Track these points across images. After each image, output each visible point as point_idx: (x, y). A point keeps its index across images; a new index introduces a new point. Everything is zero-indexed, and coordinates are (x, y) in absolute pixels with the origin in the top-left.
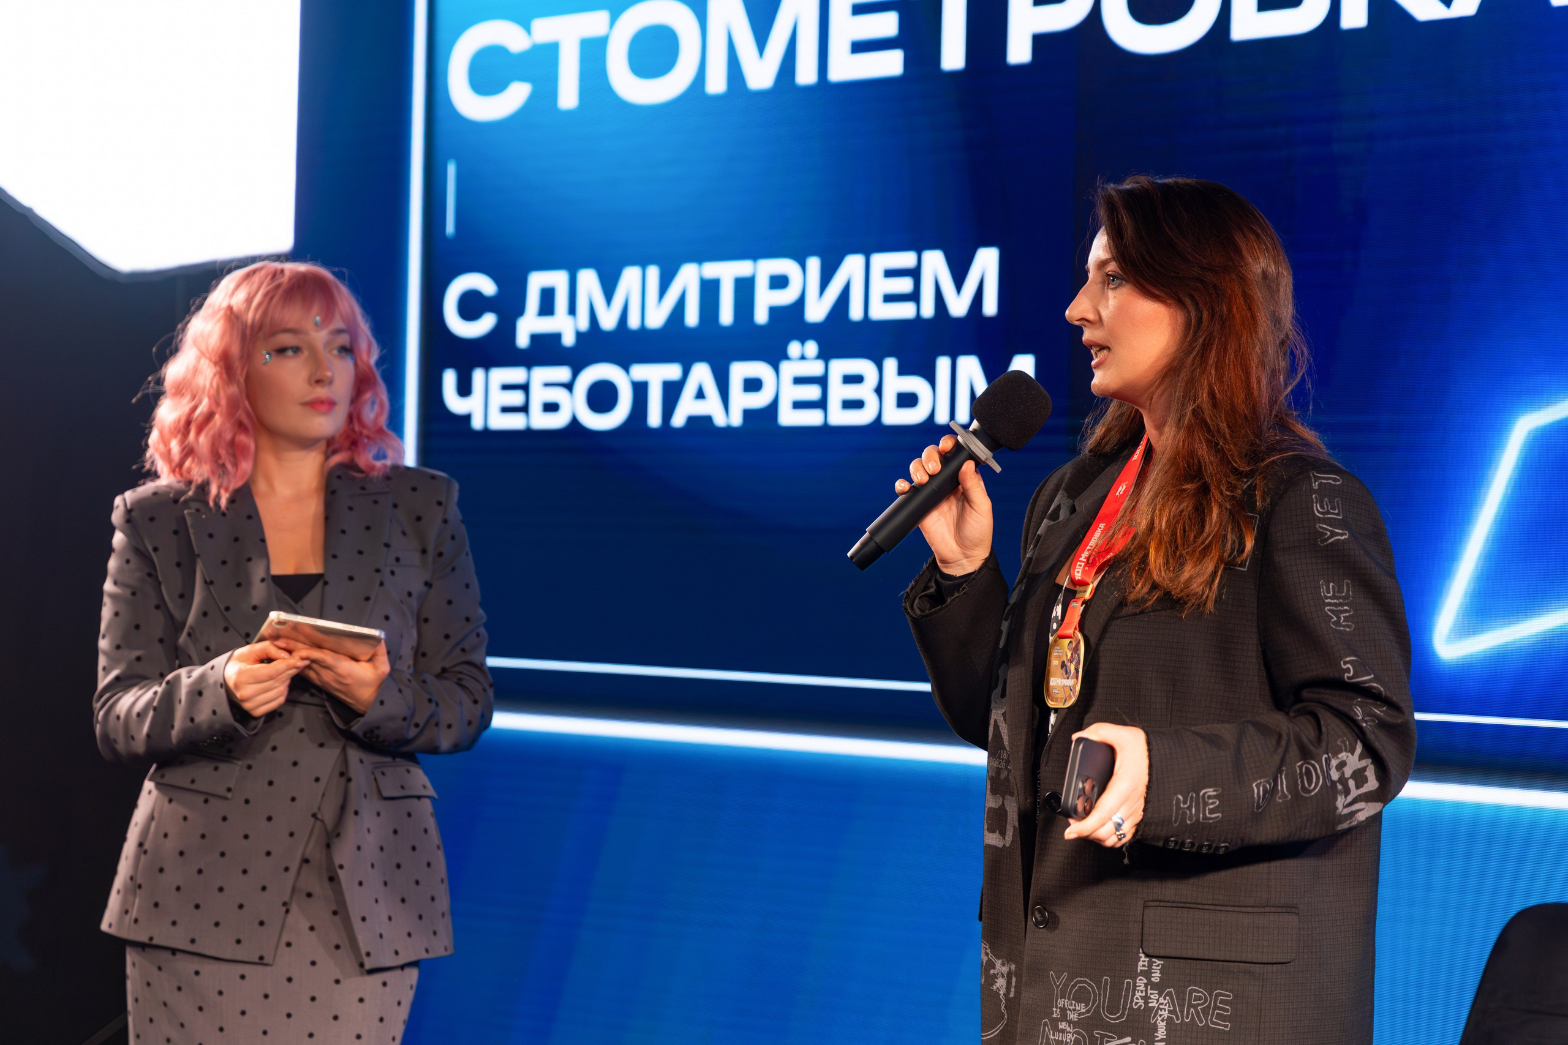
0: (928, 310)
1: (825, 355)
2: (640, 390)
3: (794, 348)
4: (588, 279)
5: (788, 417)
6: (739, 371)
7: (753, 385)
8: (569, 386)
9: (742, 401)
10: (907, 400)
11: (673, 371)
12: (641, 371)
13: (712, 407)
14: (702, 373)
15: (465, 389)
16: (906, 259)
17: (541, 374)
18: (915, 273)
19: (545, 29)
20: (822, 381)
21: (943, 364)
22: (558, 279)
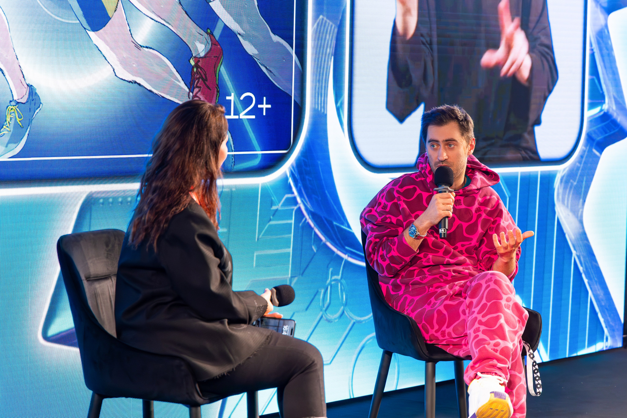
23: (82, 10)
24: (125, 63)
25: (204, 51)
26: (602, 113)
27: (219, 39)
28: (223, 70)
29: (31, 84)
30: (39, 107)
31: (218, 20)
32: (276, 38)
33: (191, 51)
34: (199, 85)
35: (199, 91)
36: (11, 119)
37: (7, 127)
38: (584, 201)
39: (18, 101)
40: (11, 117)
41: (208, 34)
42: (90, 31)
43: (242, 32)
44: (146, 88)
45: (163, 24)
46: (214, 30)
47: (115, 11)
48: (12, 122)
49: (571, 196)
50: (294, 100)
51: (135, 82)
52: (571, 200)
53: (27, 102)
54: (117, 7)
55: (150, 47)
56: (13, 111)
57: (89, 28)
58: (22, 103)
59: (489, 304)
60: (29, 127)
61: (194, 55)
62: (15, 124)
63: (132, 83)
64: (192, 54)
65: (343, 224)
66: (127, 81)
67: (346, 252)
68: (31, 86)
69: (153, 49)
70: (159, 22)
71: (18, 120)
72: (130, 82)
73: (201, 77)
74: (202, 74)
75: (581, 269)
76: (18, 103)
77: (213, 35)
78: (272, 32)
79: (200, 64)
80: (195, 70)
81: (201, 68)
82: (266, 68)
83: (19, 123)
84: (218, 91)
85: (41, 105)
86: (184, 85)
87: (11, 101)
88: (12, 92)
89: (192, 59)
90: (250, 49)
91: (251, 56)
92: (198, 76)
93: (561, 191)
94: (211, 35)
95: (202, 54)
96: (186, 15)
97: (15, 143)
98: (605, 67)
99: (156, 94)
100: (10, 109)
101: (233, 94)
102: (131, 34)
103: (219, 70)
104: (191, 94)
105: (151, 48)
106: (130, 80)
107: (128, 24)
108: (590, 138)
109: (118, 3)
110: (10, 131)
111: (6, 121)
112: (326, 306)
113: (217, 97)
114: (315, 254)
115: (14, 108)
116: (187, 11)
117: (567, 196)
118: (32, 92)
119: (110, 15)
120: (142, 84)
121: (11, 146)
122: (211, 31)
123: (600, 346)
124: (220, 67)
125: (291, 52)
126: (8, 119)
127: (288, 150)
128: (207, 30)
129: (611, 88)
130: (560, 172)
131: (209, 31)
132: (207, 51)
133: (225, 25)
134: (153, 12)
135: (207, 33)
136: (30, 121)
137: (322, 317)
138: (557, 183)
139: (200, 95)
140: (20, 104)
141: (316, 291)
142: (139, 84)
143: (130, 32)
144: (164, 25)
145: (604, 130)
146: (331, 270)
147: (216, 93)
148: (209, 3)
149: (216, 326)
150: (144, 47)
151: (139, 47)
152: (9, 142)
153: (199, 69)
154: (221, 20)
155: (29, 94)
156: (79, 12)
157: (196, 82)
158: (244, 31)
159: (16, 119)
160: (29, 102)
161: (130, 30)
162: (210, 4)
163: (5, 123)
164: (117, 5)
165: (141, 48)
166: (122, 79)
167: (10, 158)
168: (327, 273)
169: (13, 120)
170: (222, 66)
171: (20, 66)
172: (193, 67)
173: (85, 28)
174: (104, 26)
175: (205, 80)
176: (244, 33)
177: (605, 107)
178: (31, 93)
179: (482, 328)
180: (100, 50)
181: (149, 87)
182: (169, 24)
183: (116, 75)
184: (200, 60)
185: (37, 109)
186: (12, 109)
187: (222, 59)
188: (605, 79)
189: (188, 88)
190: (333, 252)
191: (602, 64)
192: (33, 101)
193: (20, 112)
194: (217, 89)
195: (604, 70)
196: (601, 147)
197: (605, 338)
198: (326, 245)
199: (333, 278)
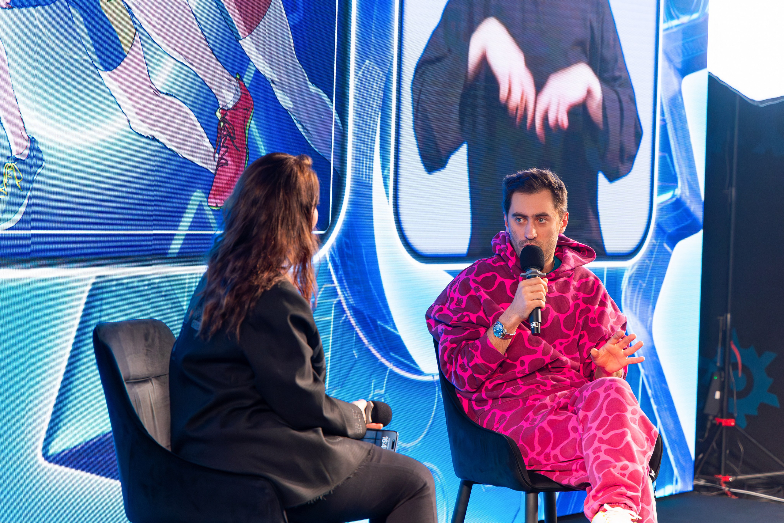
23: (93, 44)
24: (142, 113)
25: (232, 102)
26: (674, 199)
27: (250, 86)
28: (253, 126)
29: (32, 135)
30: (41, 165)
31: (249, 63)
32: (314, 89)
33: (218, 101)
34: (225, 144)
35: (226, 151)
36: (8, 179)
37: (4, 190)
38: (654, 308)
39: (17, 157)
40: (9, 177)
41: (237, 80)
42: (102, 70)
43: (275, 78)
44: (165, 146)
45: (186, 65)
46: (244, 75)
47: (132, 46)
48: (10, 184)
49: (639, 301)
50: (334, 168)
51: (153, 138)
52: (640, 306)
53: (28, 158)
54: (133, 41)
55: (171, 93)
56: (10, 169)
57: (101, 67)
58: (22, 160)
59: (610, 418)
60: (29, 191)
61: (220, 106)
62: (12, 187)
63: (149, 138)
64: (219, 105)
65: (387, 323)
66: (144, 136)
67: (391, 359)
68: (33, 138)
69: (174, 97)
70: (181, 63)
71: (17, 181)
72: (147, 137)
73: (229, 134)
74: (230, 131)
75: (649, 392)
76: (17, 159)
77: (243, 81)
78: (310, 81)
79: (227, 118)
80: (222, 124)
81: (229, 123)
82: (303, 126)
83: (18, 185)
84: (247, 153)
85: (44, 163)
86: (209, 143)
87: (9, 157)
88: (10, 146)
89: (218, 110)
90: (285, 101)
91: (286, 110)
92: (225, 133)
93: (629, 294)
94: (241, 81)
95: (230, 106)
96: (212, 54)
97: (13, 211)
99: (177, 154)
100: (7, 167)
102: (149, 76)
103: (249, 127)
104: (217, 155)
105: (172, 95)
106: (147, 134)
107: (146, 63)
108: (660, 228)
109: (134, 36)
110: (7, 195)
111: (2, 182)
113: (246, 160)
114: (356, 361)
115: (12, 166)
116: (213, 49)
117: (635, 301)
118: (34, 146)
119: (126, 51)
120: (161, 140)
121: (8, 214)
122: (240, 77)
123: (669, 489)
124: (251, 122)
125: (330, 107)
126: (5, 180)
127: (326, 231)
128: (236, 75)
129: (684, 169)
130: (628, 270)
131: (238, 76)
132: (235, 102)
133: (257, 69)
134: (175, 49)
135: (236, 78)
136: (31, 183)
138: (625, 284)
139: (227, 157)
140: (19, 161)
142: (158, 141)
143: (148, 73)
144: (188, 67)
145: (677, 220)
146: (374, 382)
147: (245, 156)
148: (238, 41)
149: (310, 435)
150: (164, 93)
151: (159, 93)
152: (6, 210)
153: (226, 125)
154: (253, 63)
155: (30, 148)
156: (90, 47)
157: (223, 140)
158: (278, 78)
159: (14, 179)
160: (30, 158)
161: (148, 71)
162: (240, 42)
163: (2, 185)
164: (134, 39)
165: (161, 95)
166: (138, 133)
167: (7, 230)
168: (370, 386)
169: (11, 181)
170: (253, 121)
171: (20, 112)
172: (219, 122)
173: (96, 67)
174: (119, 65)
175: (233, 138)
176: (278, 80)
177: (678, 191)
178: (32, 148)
179: (604, 447)
180: (113, 96)
181: (169, 145)
182: (193, 66)
183: (131, 128)
184: (228, 112)
185: (39, 168)
186: (9, 167)
187: (253, 112)
188: (677, 156)
189: (214, 148)
190: (377, 359)
191: (675, 136)
192: (34, 157)
193: (19, 171)
194: (247, 151)
195: (677, 144)
196: (674, 240)
197: (674, 479)
198: (368, 350)
199: (376, 392)
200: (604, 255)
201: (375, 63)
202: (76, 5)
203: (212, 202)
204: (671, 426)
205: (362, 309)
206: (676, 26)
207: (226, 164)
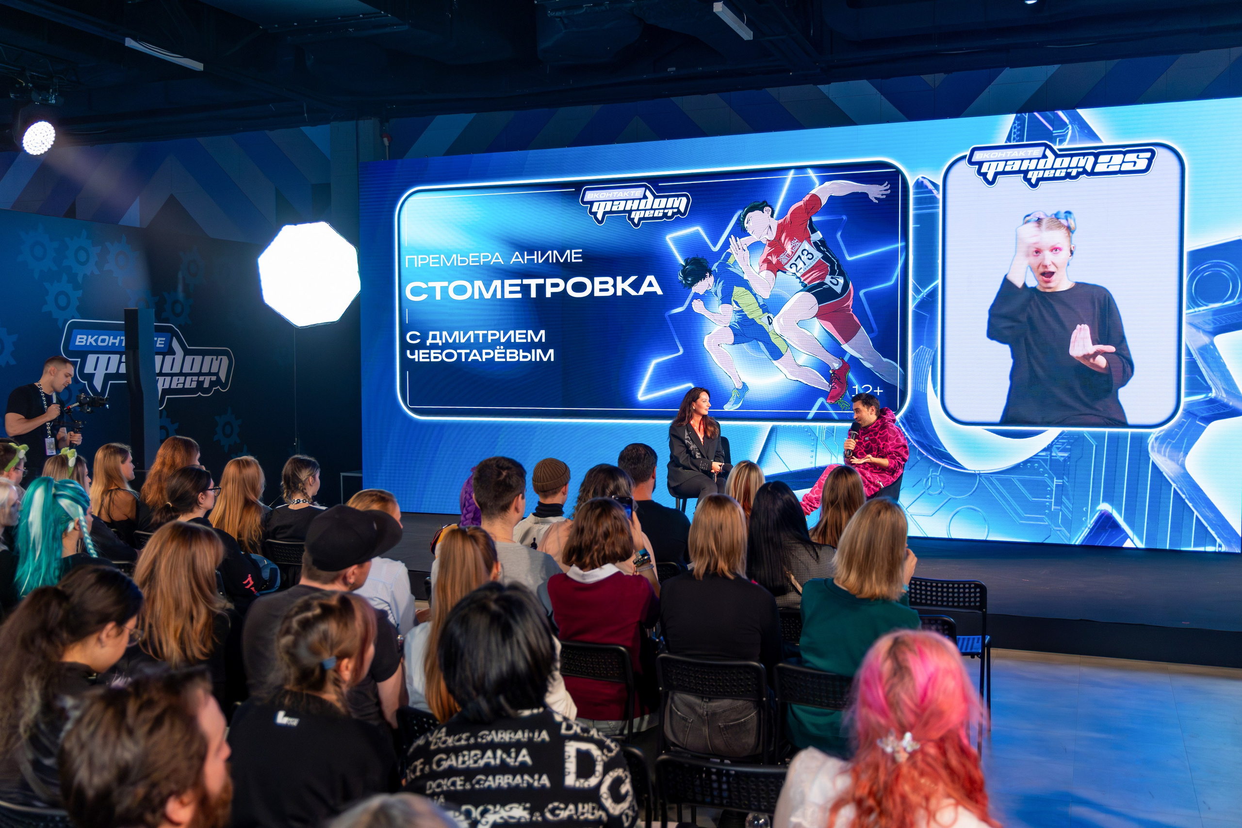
0: (529, 340)
1: (505, 348)
2: (460, 355)
3: (498, 347)
4: (445, 333)
5: (497, 360)
6: (484, 351)
7: (487, 354)
8: (441, 354)
9: (484, 357)
10: (525, 357)
11: (468, 351)
12: (459, 351)
13: (478, 357)
14: (475, 351)
15: (412, 354)
16: (525, 331)
17: (432, 351)
18: (526, 334)
19: (431, 284)
20: (505, 353)
21: (533, 351)
22: (438, 333)
23: (768, 352)
24: (791, 373)
26: (1208, 399)
28: (850, 375)
30: (748, 390)
32: (886, 360)
33: (830, 367)
34: (835, 381)
37: (733, 398)
38: (1186, 453)
39: (738, 388)
40: (735, 394)
42: (773, 360)
43: (862, 357)
44: (804, 383)
45: (813, 356)
47: (786, 352)
49: (1169, 450)
50: (899, 388)
51: (798, 381)
52: (1170, 452)
58: (740, 389)
60: (743, 398)
62: (736, 397)
65: (940, 448)
66: (793, 380)
67: (944, 462)
68: (744, 382)
69: (808, 367)
70: (811, 355)
71: (738, 395)
72: (795, 380)
74: (838, 377)
75: (1183, 496)
78: (883, 357)
79: (836, 372)
81: (836, 374)
82: (880, 373)
86: (827, 381)
87: (734, 388)
89: (831, 370)
90: (867, 365)
91: (869, 368)
92: (835, 378)
93: (1156, 445)
94: (843, 360)
95: (837, 368)
96: (827, 352)
97: (737, 404)
98: (1209, 367)
99: (809, 385)
101: (857, 386)
102: (795, 361)
104: (831, 385)
105: (806, 366)
107: (793, 357)
108: (1189, 414)
109: (788, 349)
112: (928, 487)
114: (919, 461)
116: (827, 350)
117: (1163, 449)
119: (783, 353)
121: (735, 405)
122: (842, 358)
123: (1210, 549)
125: (896, 365)
128: (840, 358)
129: (1218, 382)
130: (1153, 434)
132: (840, 367)
133: (852, 355)
134: (807, 351)
136: (744, 396)
137: (924, 492)
138: (1151, 440)
141: (919, 479)
142: (800, 381)
145: (1212, 410)
146: (931, 470)
147: (846, 385)
148: (840, 346)
150: (803, 366)
151: (800, 366)
154: (849, 353)
155: (743, 385)
156: (768, 354)
158: (864, 357)
160: (743, 388)
161: (794, 359)
162: (842, 346)
166: (790, 379)
167: (734, 410)
168: (929, 471)
171: (738, 374)
172: (832, 374)
173: (770, 360)
174: (781, 358)
175: (839, 379)
177: (1212, 395)
180: (778, 368)
181: (806, 383)
182: (817, 356)
183: (787, 378)
186: (735, 391)
187: (850, 370)
188: (1209, 376)
189: (829, 383)
190: (933, 461)
191: (1205, 365)
192: (745, 388)
193: (739, 393)
195: (1208, 369)
196: (1208, 420)
197: (1217, 544)
198: (926, 457)
199: (933, 474)
200: (1125, 425)
201: (927, 347)
202: (760, 341)
203: (829, 401)
204: (1211, 515)
205: (921, 440)
206: (1203, 310)
207: (836, 388)
